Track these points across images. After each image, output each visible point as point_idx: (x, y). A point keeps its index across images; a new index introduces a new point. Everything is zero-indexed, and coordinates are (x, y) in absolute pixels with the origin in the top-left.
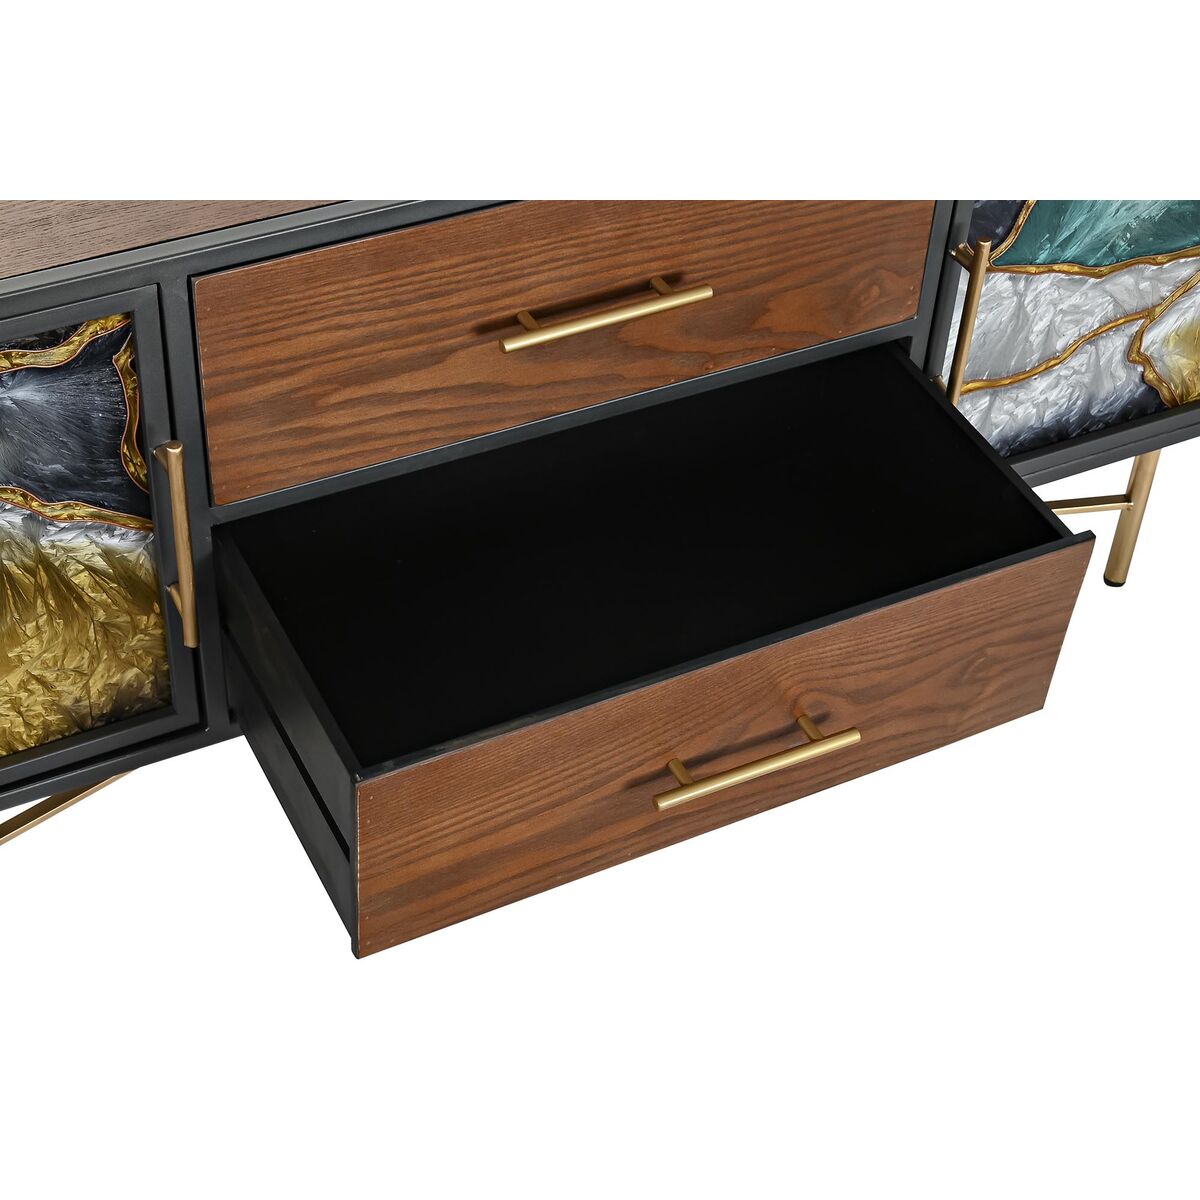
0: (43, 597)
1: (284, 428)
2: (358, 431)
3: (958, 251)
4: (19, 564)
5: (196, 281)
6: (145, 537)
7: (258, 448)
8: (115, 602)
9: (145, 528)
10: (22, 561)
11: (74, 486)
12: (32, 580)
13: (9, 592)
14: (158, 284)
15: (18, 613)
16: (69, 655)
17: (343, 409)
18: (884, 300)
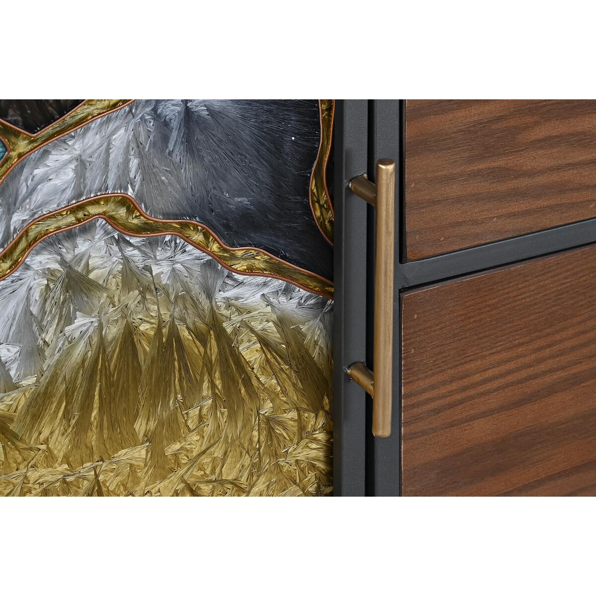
0: (210, 375)
1: (482, 166)
2: (555, 177)
4: (191, 326)
6: (323, 304)
7: (454, 190)
8: (284, 392)
9: (324, 292)
10: (194, 323)
12: (202, 349)
13: (176, 363)
15: (182, 396)
16: (229, 460)
17: (541, 148)
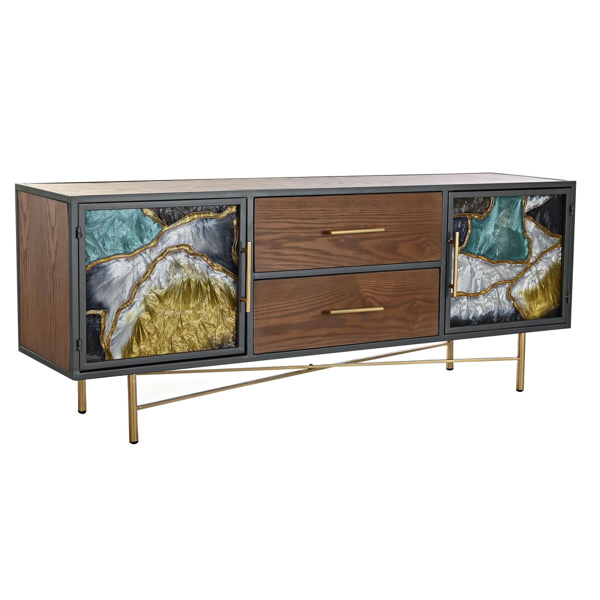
0: (208, 295)
1: (273, 251)
3: (450, 240)
5: (256, 199)
6: (235, 282)
7: (267, 256)
8: (226, 304)
9: (235, 279)
10: (204, 281)
11: (219, 259)
12: (206, 288)
14: (247, 198)
17: (289, 249)
18: (431, 252)
